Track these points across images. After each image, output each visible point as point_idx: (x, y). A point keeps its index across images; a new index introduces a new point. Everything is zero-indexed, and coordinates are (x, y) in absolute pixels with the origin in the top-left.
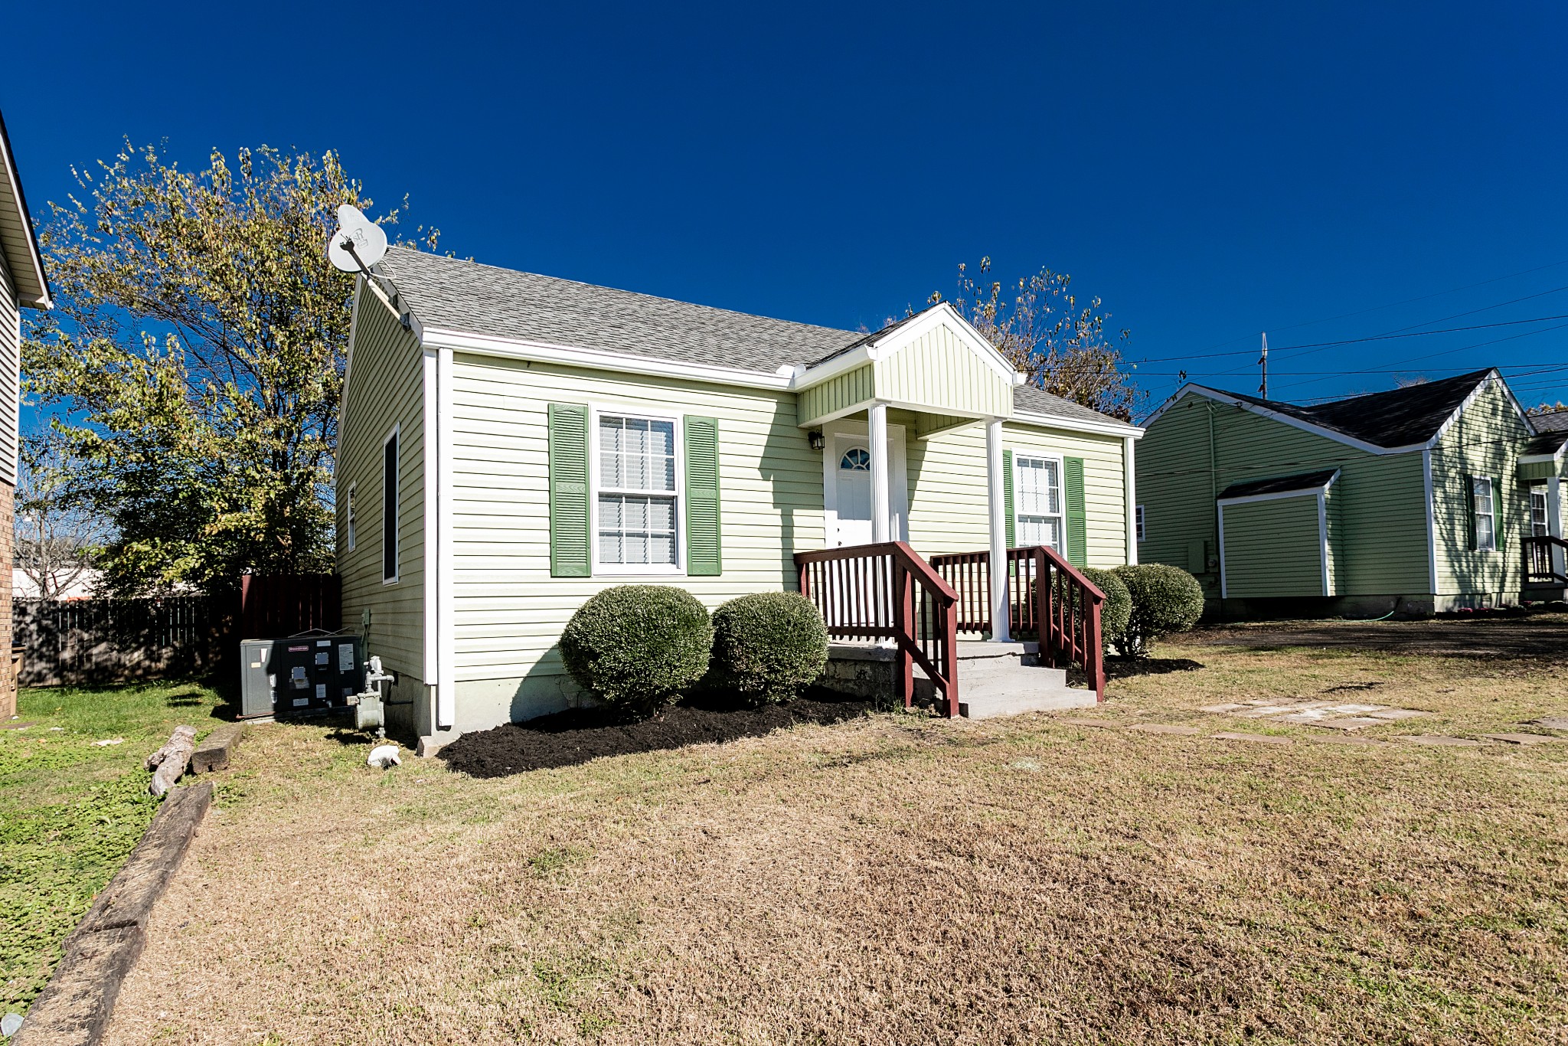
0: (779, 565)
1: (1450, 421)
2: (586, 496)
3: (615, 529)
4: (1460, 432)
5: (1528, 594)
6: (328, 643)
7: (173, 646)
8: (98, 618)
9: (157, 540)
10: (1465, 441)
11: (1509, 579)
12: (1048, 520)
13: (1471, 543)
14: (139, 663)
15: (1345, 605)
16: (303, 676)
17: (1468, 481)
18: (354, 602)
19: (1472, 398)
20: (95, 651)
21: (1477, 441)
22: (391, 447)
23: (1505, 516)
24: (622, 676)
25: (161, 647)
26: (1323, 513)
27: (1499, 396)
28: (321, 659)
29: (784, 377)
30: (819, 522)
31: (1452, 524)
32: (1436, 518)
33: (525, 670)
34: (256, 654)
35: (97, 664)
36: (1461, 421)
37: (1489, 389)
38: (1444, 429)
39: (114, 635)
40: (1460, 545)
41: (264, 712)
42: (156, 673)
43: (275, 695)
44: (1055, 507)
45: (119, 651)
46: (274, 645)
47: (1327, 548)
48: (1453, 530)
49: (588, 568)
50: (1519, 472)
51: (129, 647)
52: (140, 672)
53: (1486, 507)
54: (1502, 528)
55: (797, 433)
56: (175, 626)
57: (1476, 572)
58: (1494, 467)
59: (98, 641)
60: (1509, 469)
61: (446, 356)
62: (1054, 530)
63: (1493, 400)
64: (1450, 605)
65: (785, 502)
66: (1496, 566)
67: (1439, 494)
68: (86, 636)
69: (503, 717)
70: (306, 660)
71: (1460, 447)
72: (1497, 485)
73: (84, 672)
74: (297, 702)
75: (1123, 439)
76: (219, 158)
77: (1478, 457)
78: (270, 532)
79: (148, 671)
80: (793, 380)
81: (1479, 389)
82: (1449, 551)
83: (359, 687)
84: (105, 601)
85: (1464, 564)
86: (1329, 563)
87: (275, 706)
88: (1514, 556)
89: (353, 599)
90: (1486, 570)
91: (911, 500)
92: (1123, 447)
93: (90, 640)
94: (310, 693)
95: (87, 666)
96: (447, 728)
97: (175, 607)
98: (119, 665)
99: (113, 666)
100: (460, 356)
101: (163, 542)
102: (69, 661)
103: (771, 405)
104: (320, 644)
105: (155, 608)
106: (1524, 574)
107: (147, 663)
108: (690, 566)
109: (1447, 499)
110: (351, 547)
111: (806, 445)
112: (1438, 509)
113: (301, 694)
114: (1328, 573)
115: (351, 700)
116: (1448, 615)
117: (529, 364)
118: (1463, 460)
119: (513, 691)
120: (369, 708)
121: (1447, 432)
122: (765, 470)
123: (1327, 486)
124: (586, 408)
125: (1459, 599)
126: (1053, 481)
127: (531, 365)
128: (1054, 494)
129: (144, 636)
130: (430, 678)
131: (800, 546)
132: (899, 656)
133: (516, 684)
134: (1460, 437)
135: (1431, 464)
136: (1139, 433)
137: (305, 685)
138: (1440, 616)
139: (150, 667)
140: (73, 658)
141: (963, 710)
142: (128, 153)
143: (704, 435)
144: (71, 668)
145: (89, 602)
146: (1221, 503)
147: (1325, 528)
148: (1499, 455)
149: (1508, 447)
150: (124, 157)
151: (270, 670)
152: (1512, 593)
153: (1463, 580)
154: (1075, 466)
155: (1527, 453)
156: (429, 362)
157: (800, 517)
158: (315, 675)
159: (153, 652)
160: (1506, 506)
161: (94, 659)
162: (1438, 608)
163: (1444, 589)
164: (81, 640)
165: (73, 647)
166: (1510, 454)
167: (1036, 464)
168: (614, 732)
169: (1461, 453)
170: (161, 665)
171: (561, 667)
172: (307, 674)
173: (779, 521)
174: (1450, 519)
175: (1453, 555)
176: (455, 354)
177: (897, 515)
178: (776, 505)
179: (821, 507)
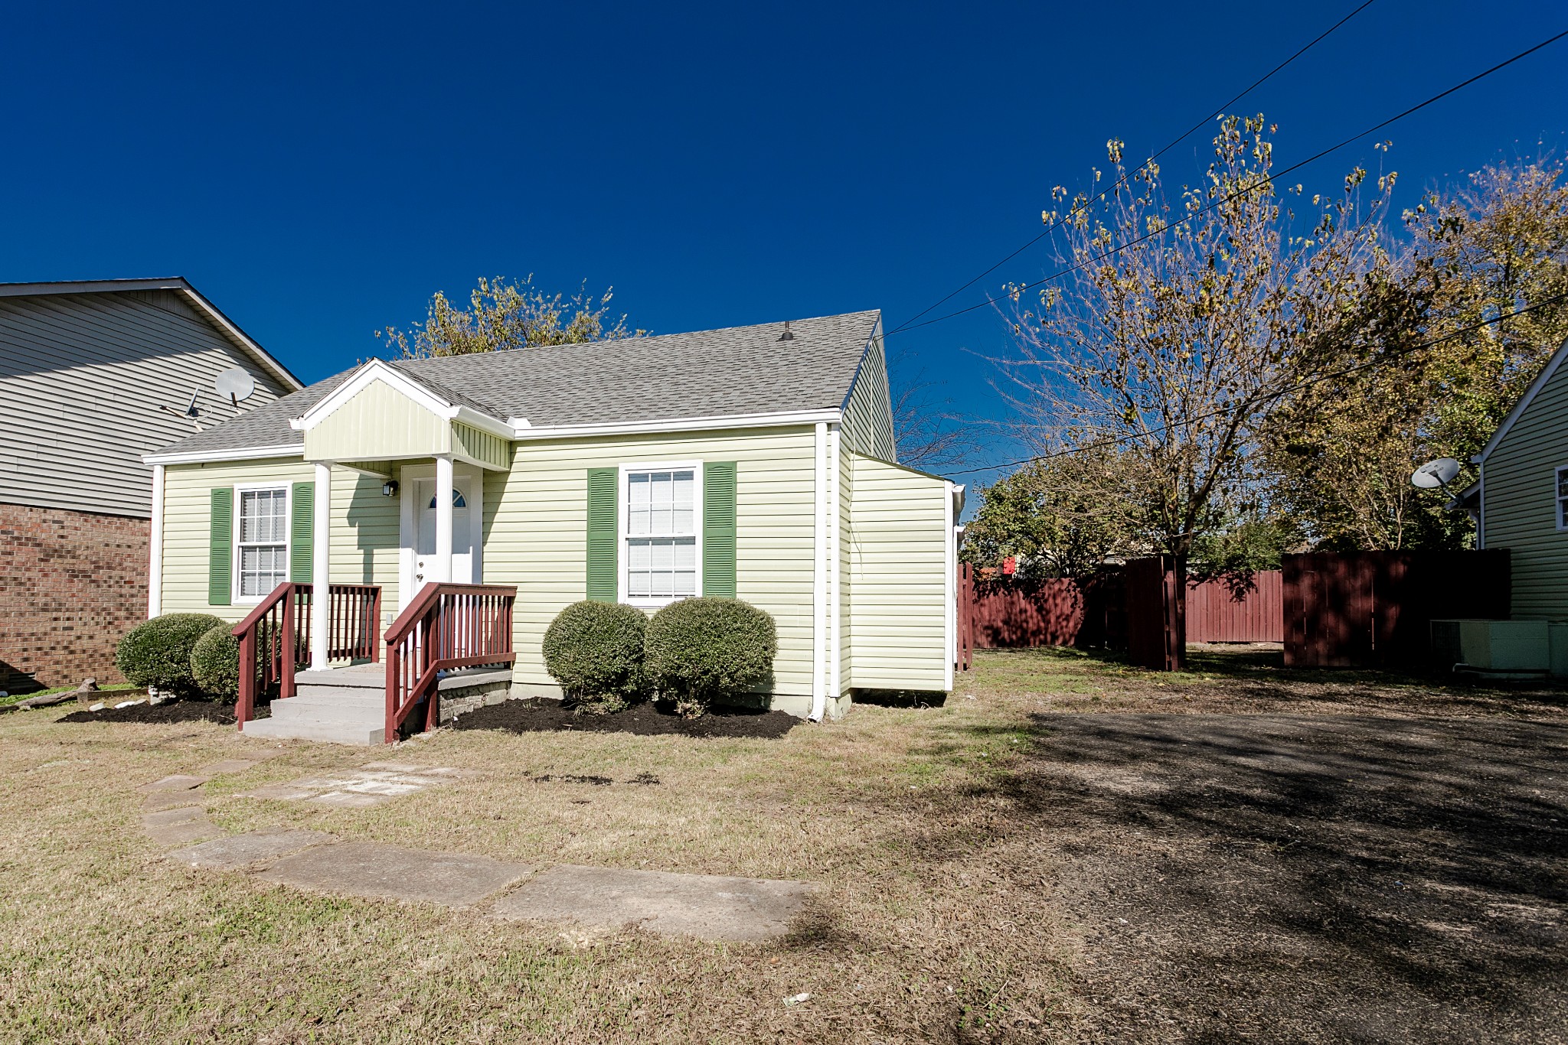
2: (231, 548)
3: (254, 571)
30: (394, 558)
49: (229, 599)
55: (381, 484)
61: (158, 470)
65: (368, 544)
122: (351, 519)
124: (233, 488)
127: (204, 466)
131: (378, 579)
143: (304, 496)
157: (380, 554)
173: (361, 560)
176: (165, 467)
177: (471, 548)
178: (360, 546)
179: (397, 546)
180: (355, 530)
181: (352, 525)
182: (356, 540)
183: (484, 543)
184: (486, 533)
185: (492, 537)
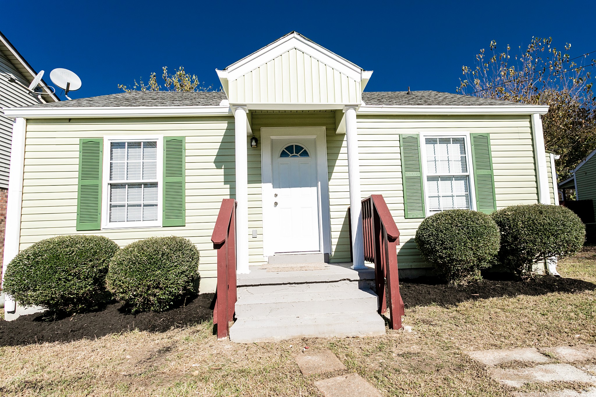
2: (100, 186)
3: (121, 203)
12: (458, 178)
29: (224, 106)
30: (257, 191)
44: (465, 168)
49: (99, 225)
61: (20, 122)
62: (466, 184)
65: (232, 180)
75: (530, 116)
92: (530, 122)
103: (224, 125)
108: (164, 221)
117: (70, 120)
122: (218, 163)
124: (102, 139)
126: (463, 150)
127: (71, 121)
128: (464, 161)
136: (545, 109)
143: (175, 146)
154: (482, 139)
167: (445, 141)
173: (229, 192)
176: (27, 120)
177: (319, 182)
178: (226, 182)
179: (260, 182)
180: (222, 171)
181: (218, 167)
182: (222, 178)
183: (329, 179)
184: (330, 173)
185: (334, 175)
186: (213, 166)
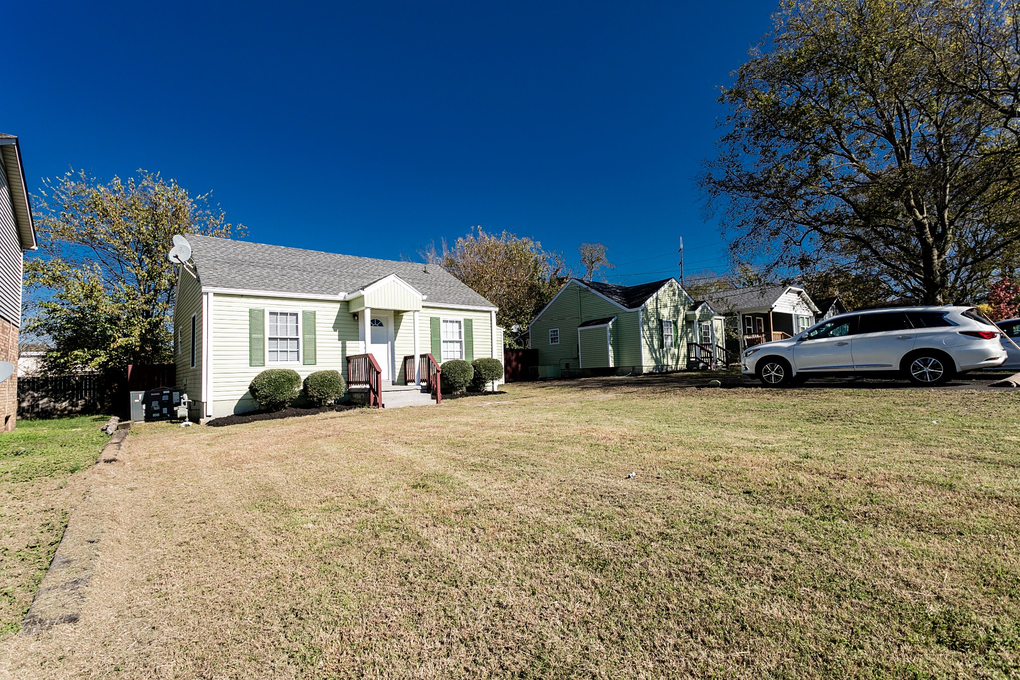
0: (340, 361)
1: (651, 299)
2: (264, 338)
3: (276, 349)
4: (657, 303)
5: (690, 365)
6: (168, 392)
7: (85, 399)
8: (43, 386)
9: (86, 350)
10: (659, 306)
11: (681, 360)
12: (457, 342)
13: (662, 346)
14: (65, 408)
15: (619, 371)
16: (157, 405)
17: (660, 322)
18: (181, 376)
19: (662, 289)
20: (41, 402)
21: (665, 306)
22: (194, 318)
23: (679, 335)
24: (266, 397)
25: (77, 400)
26: (609, 334)
27: (676, 287)
28: (165, 398)
29: (341, 296)
30: (357, 345)
31: (652, 339)
32: (644, 337)
33: (240, 397)
34: (137, 397)
35: (42, 409)
36: (657, 298)
37: (671, 286)
38: (648, 301)
39: (52, 394)
40: (656, 347)
41: (140, 419)
42: (75, 413)
43: (146, 412)
44: (460, 337)
45: (54, 402)
46: (145, 393)
47: (610, 348)
48: (652, 341)
49: (264, 363)
50: (686, 318)
51: (60, 400)
52: (66, 412)
53: (668, 331)
54: (677, 340)
55: (349, 315)
56: (86, 390)
57: (664, 357)
58: (674, 316)
59: (43, 397)
60: (681, 317)
61: (211, 295)
62: (460, 346)
63: (673, 291)
64: (651, 370)
65: (343, 339)
66: (674, 354)
67: (646, 327)
68: (36, 395)
69: (231, 413)
70: (158, 399)
71: (657, 309)
72: (675, 323)
73: (34, 413)
74: (154, 415)
75: (491, 311)
76: (117, 179)
77: (665, 313)
78: (141, 347)
79: (70, 412)
80: (345, 297)
81: (666, 286)
82: (650, 349)
83: (179, 404)
84: (47, 378)
85: (658, 354)
86: (611, 354)
87: (145, 417)
88: (684, 351)
89: (180, 375)
90: (669, 356)
91: (396, 336)
92: (491, 315)
93: (38, 397)
94: (160, 411)
95: (36, 410)
96: (210, 416)
97: (86, 379)
98: (54, 408)
99: (51, 409)
100: (215, 294)
101: (88, 350)
102: (26, 408)
103: (338, 306)
104: (164, 392)
105: (75, 380)
106: (689, 357)
107: (70, 408)
108: (304, 362)
109: (649, 329)
110: (180, 353)
111: (352, 319)
112: (645, 333)
113: (156, 412)
114: (610, 358)
115: (175, 408)
116: (651, 373)
117: (242, 296)
118: (658, 314)
119: (235, 404)
120: (182, 411)
121: (650, 303)
122: (335, 328)
123: (610, 323)
124: (264, 309)
125: (656, 367)
126: (460, 328)
128: (460, 332)
129: (69, 394)
130: (204, 400)
131: (349, 353)
132: (369, 390)
133: (236, 402)
134: (657, 305)
135: (642, 315)
136: (497, 309)
137: (158, 408)
138: (645, 374)
139: (72, 410)
140: (28, 406)
141: (383, 406)
142: (71, 172)
143: (310, 318)
144: (28, 411)
145: (38, 378)
146: (579, 329)
147: (610, 340)
148: (677, 311)
149: (681, 308)
150: (69, 174)
151: (143, 403)
152: (682, 364)
153: (657, 360)
154: (469, 323)
155: (689, 310)
156: (205, 297)
157: (349, 344)
158: (162, 404)
159: (73, 402)
160: (680, 331)
161: (40, 406)
162: (645, 370)
163: (647, 363)
164: (33, 397)
165: (29, 401)
166: (682, 310)
167: (453, 322)
168: (268, 415)
169: (657, 311)
170: (78, 409)
171: (250, 396)
172: (159, 404)
173: (340, 345)
174: (651, 336)
175: (652, 349)
177: (390, 341)
178: (339, 340)
179: (358, 340)
180: (336, 333)
182: (337, 337)
183: (395, 340)
185: (397, 338)
186: (332, 330)
